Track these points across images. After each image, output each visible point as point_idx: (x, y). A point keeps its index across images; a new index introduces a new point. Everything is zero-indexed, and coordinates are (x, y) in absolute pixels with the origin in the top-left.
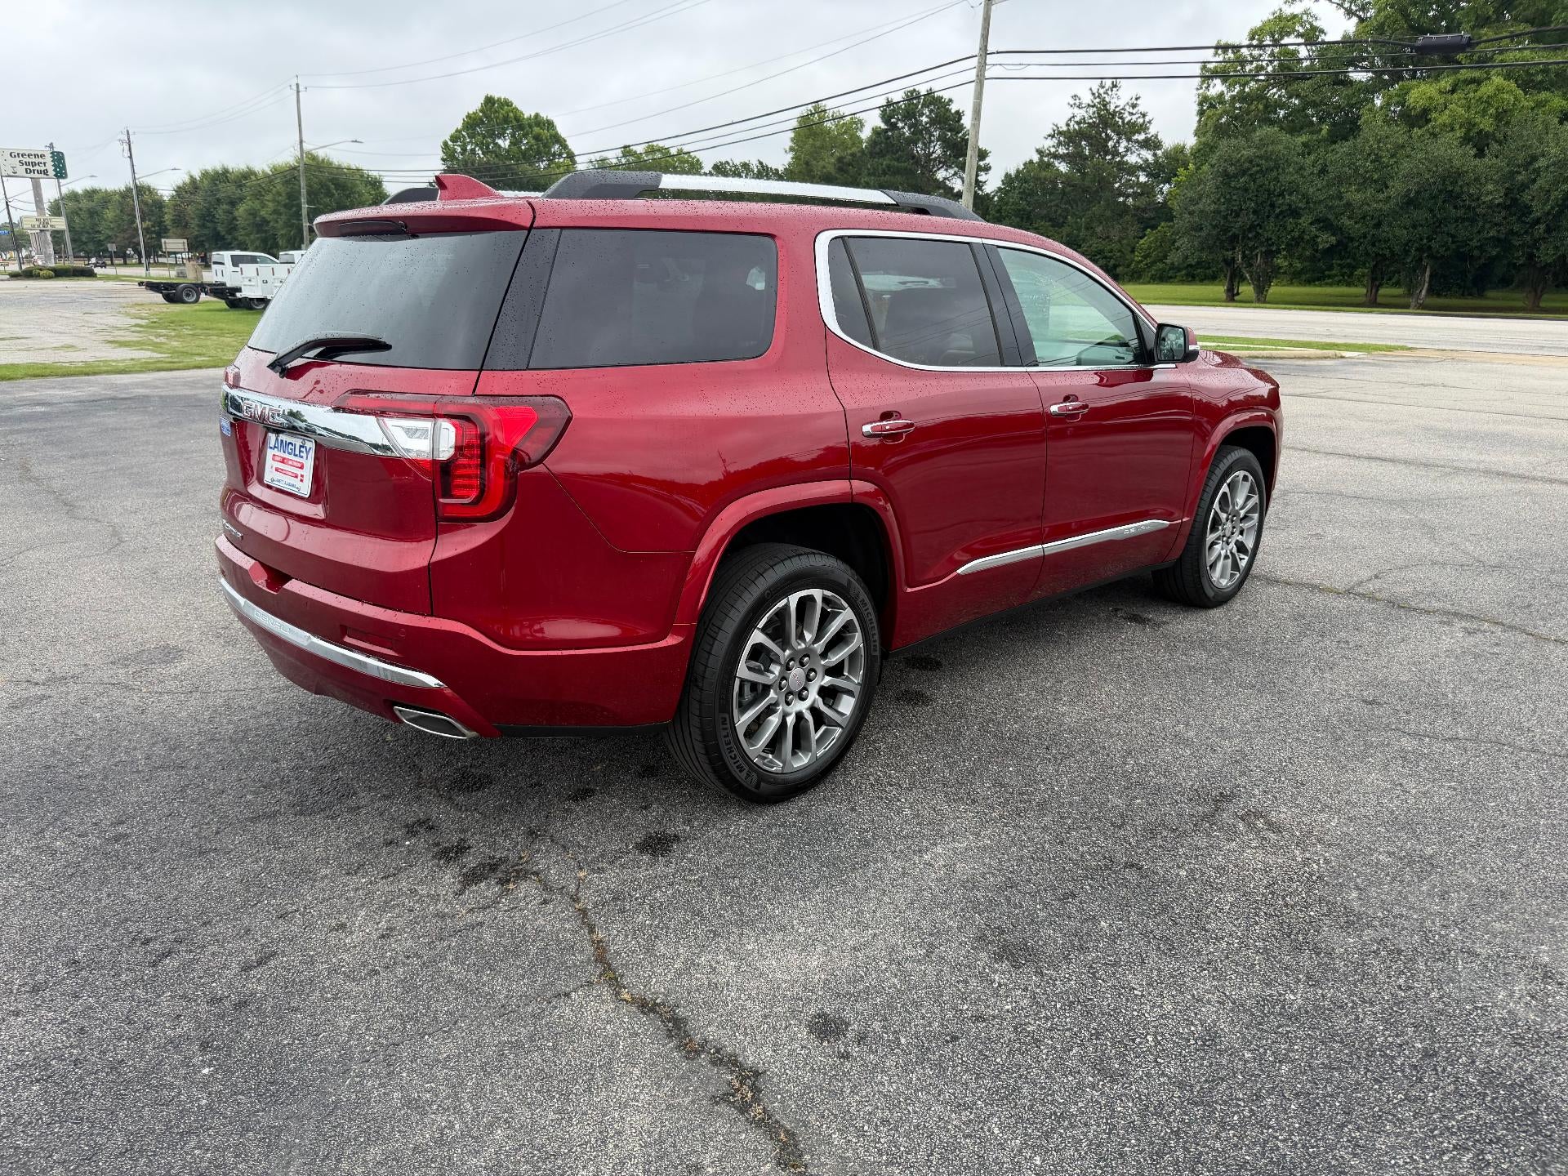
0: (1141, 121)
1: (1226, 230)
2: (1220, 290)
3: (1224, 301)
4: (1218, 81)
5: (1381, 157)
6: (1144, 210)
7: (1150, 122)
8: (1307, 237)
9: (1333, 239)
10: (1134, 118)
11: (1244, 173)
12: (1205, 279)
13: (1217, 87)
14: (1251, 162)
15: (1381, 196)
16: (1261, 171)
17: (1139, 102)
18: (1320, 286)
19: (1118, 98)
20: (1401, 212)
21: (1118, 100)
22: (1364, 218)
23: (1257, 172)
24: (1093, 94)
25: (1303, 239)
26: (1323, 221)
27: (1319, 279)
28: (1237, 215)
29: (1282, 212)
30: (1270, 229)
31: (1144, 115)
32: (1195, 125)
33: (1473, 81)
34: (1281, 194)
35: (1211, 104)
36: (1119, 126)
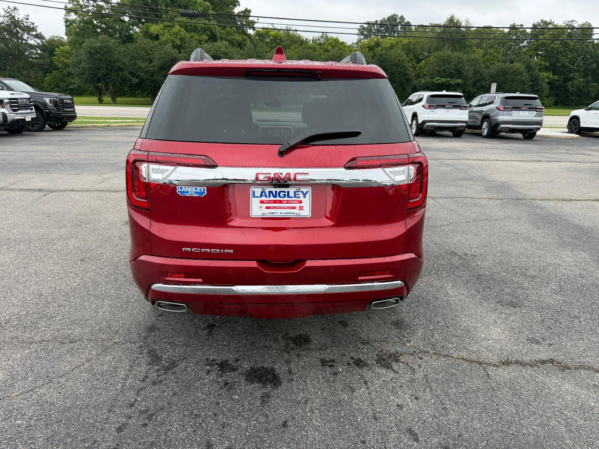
0: (32, 26)
1: (96, 75)
2: (95, 99)
3: (98, 104)
4: (73, 14)
5: (147, 51)
6: (43, 65)
7: (36, 27)
8: (128, 79)
9: (137, 80)
10: (29, 24)
11: (98, 52)
12: (78, 95)
13: (73, 16)
14: (100, 48)
15: (151, 65)
16: (105, 53)
17: (29, 17)
18: (124, 97)
19: (19, 14)
20: (159, 71)
21: (20, 15)
22: (146, 73)
23: (103, 53)
24: (5, 11)
25: (126, 80)
26: (132, 73)
27: (123, 95)
28: (99, 70)
29: (116, 69)
30: (113, 75)
31: (33, 24)
32: (65, 31)
33: (169, 26)
34: (115, 62)
35: (70, 23)
36: (22, 27)
